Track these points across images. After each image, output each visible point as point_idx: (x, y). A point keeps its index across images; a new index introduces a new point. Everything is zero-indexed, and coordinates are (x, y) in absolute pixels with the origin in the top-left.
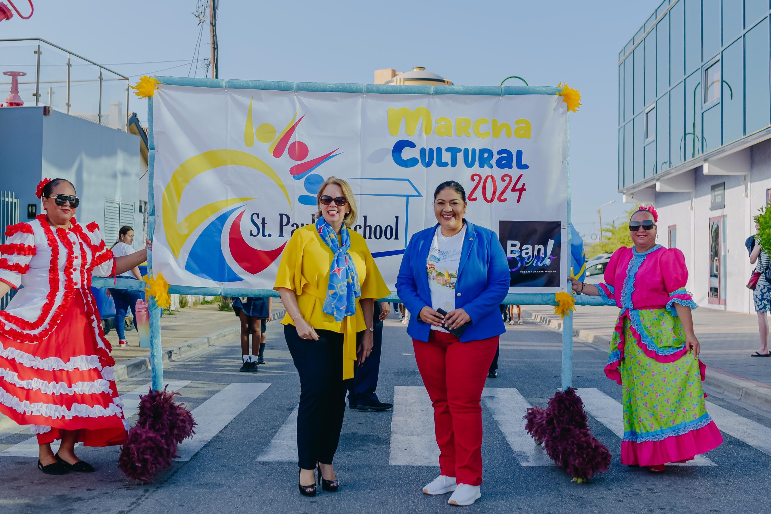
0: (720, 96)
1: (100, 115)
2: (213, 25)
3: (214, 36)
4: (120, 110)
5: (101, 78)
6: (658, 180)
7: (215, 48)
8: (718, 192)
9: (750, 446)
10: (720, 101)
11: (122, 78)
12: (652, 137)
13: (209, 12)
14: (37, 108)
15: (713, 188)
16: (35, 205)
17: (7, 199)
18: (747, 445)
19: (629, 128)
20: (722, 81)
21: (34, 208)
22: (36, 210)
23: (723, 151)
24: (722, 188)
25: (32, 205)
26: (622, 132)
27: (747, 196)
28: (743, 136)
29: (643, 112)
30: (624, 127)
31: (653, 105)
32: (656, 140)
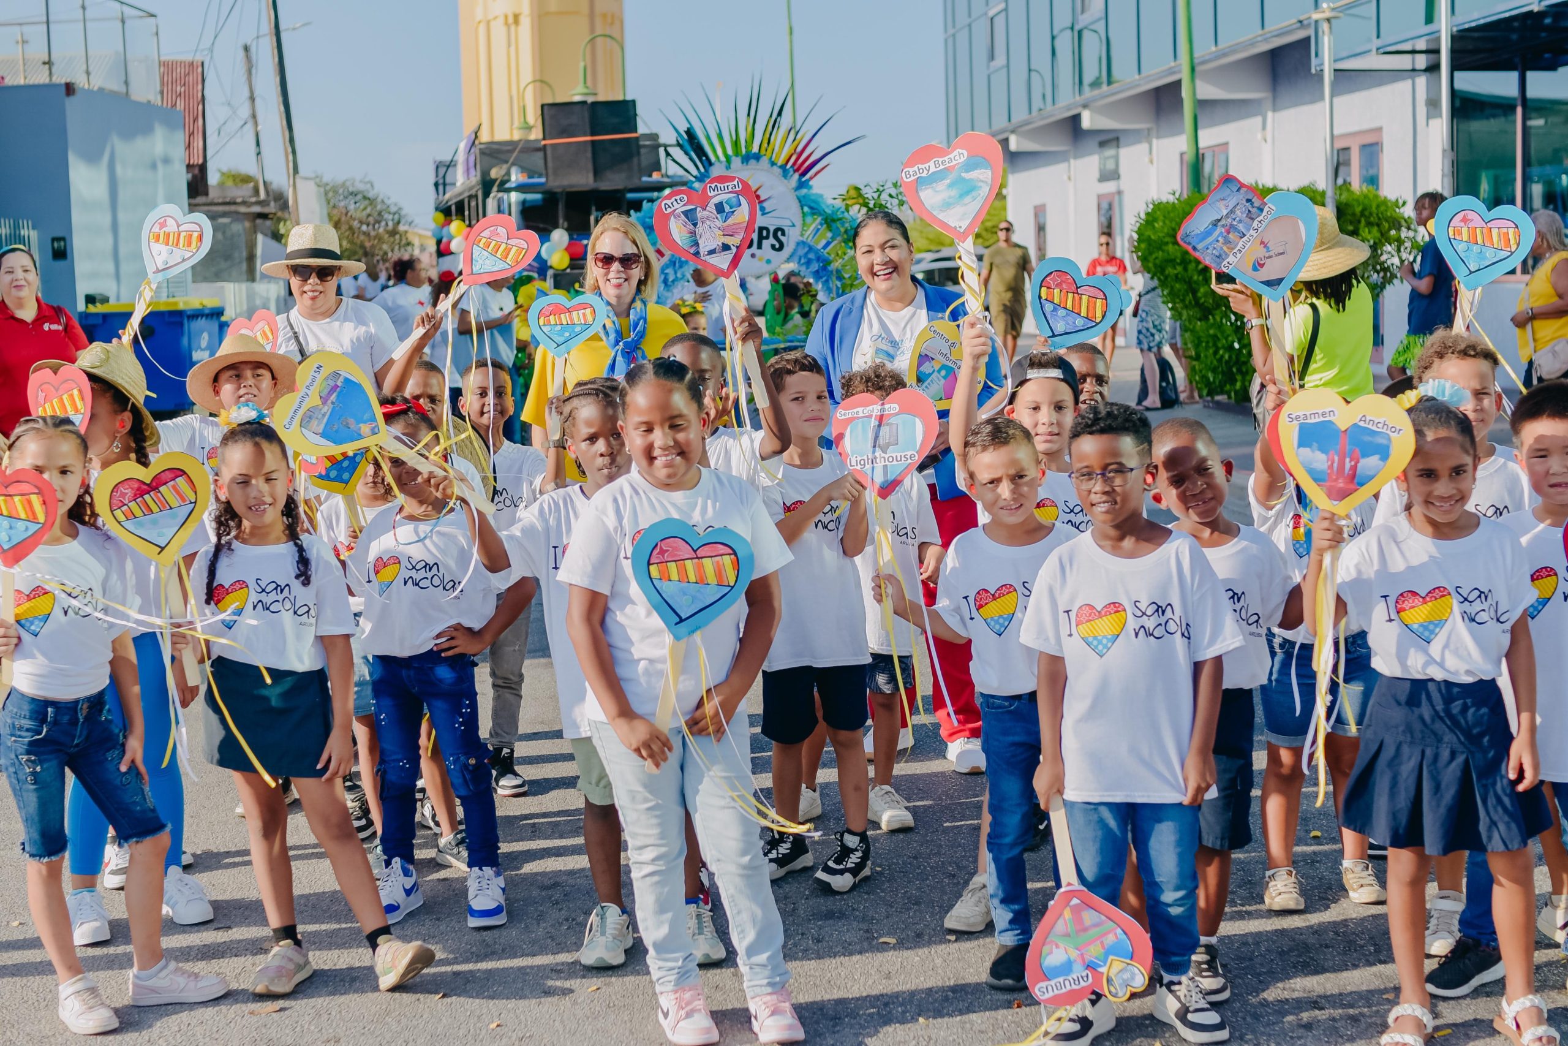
1: (126, 83)
6: (1013, 132)
8: (1110, 152)
10: (1103, 15)
12: (1000, 60)
14: (50, 86)
15: (1101, 147)
16: (63, 239)
17: (22, 233)
19: (962, 38)
21: (62, 243)
22: (65, 246)
23: (1111, 94)
24: (1114, 143)
25: (59, 239)
26: (951, 41)
27: (1151, 162)
28: (1137, 77)
29: (986, 14)
30: (954, 35)
31: (1002, 6)
32: (1008, 66)
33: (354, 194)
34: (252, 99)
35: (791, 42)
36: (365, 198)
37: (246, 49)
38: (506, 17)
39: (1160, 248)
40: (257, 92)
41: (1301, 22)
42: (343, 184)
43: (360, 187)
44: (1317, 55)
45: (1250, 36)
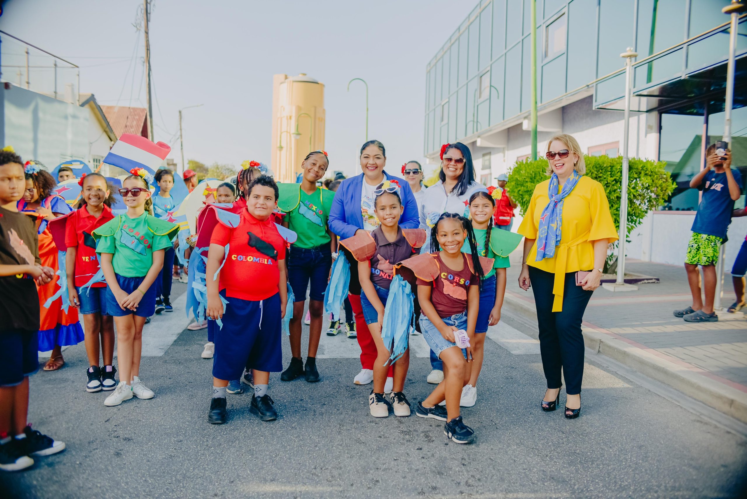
0: (489, 94)
1: (55, 92)
2: (147, 33)
3: (147, 41)
4: (73, 90)
5: (56, 65)
7: (148, 50)
8: (487, 157)
9: (491, 339)
10: (489, 98)
11: (74, 66)
12: (445, 121)
13: (143, 24)
15: (484, 155)
18: (489, 338)
19: (432, 114)
20: (491, 86)
23: (490, 131)
24: (489, 155)
26: (427, 116)
27: (504, 161)
28: (502, 121)
29: (441, 104)
30: (428, 114)
31: (447, 100)
32: (448, 123)
33: (228, 169)
34: (181, 129)
35: (367, 114)
36: (231, 171)
37: (180, 112)
38: (287, 117)
39: (522, 185)
40: (182, 128)
41: (588, 86)
42: (225, 166)
43: (230, 167)
44: (596, 101)
45: (560, 96)
